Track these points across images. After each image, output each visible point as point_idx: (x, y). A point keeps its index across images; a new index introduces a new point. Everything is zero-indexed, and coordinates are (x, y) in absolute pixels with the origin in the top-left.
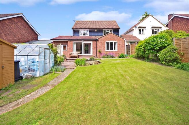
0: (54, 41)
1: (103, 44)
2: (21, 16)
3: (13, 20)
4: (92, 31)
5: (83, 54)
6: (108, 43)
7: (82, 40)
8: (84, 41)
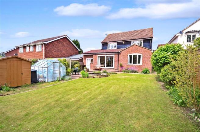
0: (84, 55)
1: (125, 57)
2: (66, 37)
3: (60, 40)
4: (119, 43)
5: (106, 67)
6: (131, 56)
7: (105, 54)
8: (106, 54)
